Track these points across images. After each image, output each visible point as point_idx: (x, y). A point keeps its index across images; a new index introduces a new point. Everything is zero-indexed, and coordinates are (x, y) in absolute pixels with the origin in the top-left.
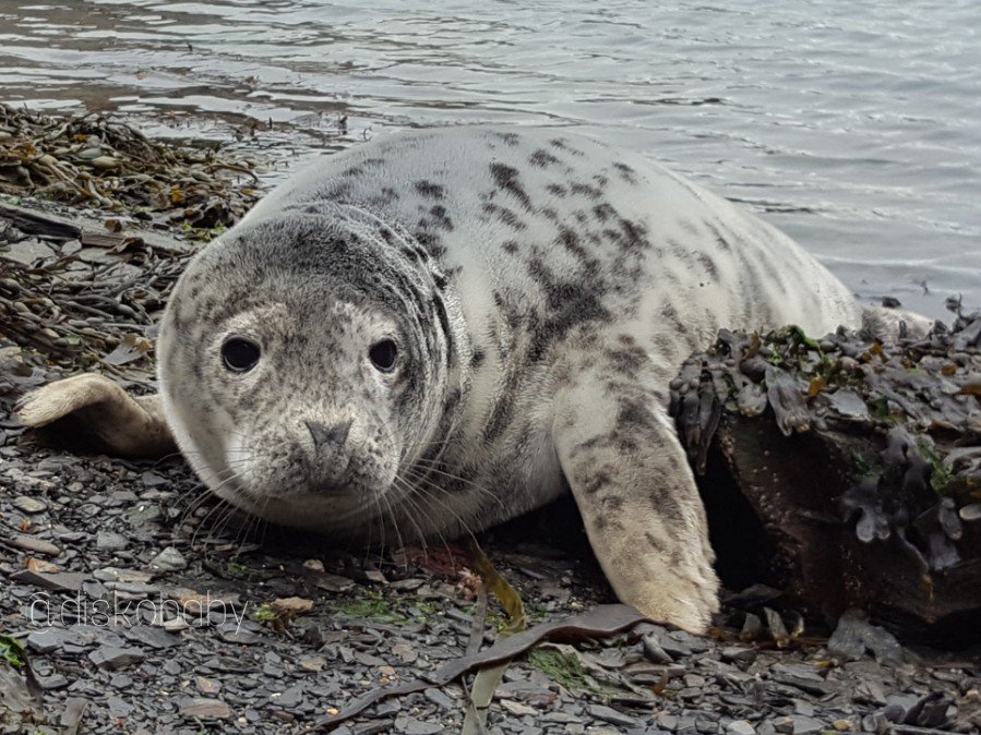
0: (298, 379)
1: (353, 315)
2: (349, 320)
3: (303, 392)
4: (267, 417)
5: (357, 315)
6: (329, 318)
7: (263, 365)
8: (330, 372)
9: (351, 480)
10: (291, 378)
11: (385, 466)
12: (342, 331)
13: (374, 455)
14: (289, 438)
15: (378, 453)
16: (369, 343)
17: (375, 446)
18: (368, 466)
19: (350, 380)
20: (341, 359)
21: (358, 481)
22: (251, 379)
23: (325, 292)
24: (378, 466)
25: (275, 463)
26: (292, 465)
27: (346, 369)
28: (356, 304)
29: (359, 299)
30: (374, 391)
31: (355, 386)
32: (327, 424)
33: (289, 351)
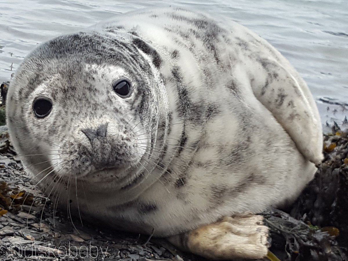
0: (75, 109)
1: (97, 69)
2: (96, 72)
3: (78, 115)
4: (64, 134)
5: (100, 69)
6: (84, 74)
7: (56, 108)
8: (92, 102)
9: (117, 159)
10: (72, 109)
11: (134, 146)
12: (94, 79)
13: (126, 141)
14: (76, 142)
15: (128, 139)
16: (111, 82)
17: (125, 136)
18: (124, 148)
19: (105, 104)
20: (97, 94)
21: (121, 158)
22: (51, 118)
23: (78, 62)
24: (130, 147)
25: (72, 157)
26: (81, 156)
27: (101, 98)
28: (98, 64)
29: (99, 61)
30: (120, 108)
31: (108, 106)
32: (93, 129)
33: (67, 97)
